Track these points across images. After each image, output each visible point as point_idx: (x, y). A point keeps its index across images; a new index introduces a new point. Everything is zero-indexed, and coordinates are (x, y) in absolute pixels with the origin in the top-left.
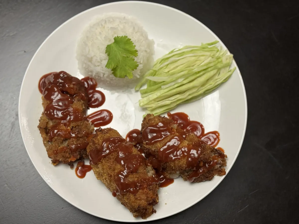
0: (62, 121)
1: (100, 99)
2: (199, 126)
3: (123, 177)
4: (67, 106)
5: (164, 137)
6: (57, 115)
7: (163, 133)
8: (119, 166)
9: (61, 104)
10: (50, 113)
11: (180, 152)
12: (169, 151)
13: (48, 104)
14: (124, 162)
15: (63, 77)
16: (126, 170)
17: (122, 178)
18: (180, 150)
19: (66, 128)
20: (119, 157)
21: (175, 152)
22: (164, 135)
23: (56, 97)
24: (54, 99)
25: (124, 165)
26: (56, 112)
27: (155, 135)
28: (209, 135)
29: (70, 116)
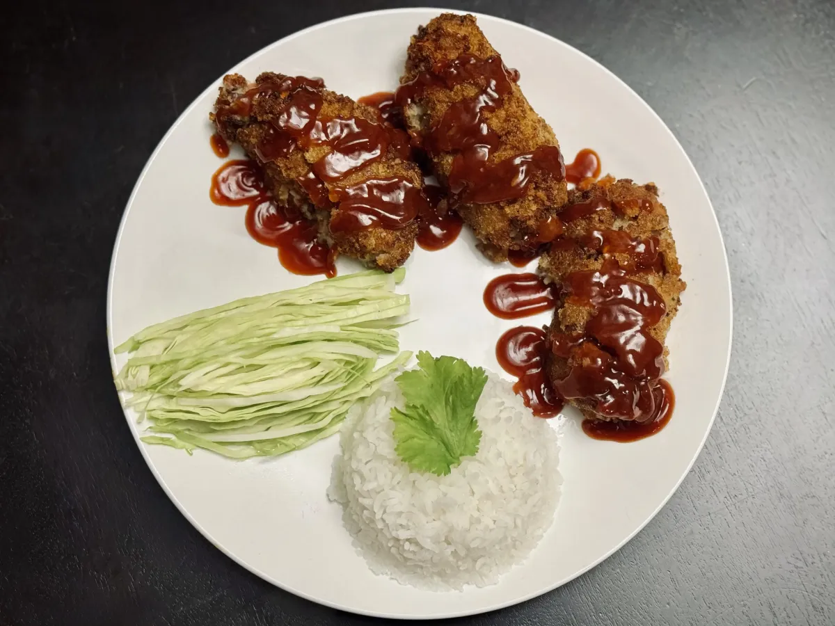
0: (622, 275)
1: (511, 345)
2: (259, 225)
3: (489, 90)
4: (605, 310)
5: (365, 185)
6: (633, 291)
7: (366, 196)
8: (495, 123)
9: (622, 318)
10: (650, 300)
11: (331, 133)
12: (358, 141)
13: (655, 327)
14: (480, 130)
15: (607, 395)
16: (480, 105)
17: (491, 88)
18: (331, 137)
19: (615, 257)
20: (489, 147)
21: (344, 135)
22: (362, 189)
23: (633, 336)
24: (637, 331)
25: (481, 121)
26: (635, 297)
27: (386, 198)
28: (239, 197)
29: (599, 284)
